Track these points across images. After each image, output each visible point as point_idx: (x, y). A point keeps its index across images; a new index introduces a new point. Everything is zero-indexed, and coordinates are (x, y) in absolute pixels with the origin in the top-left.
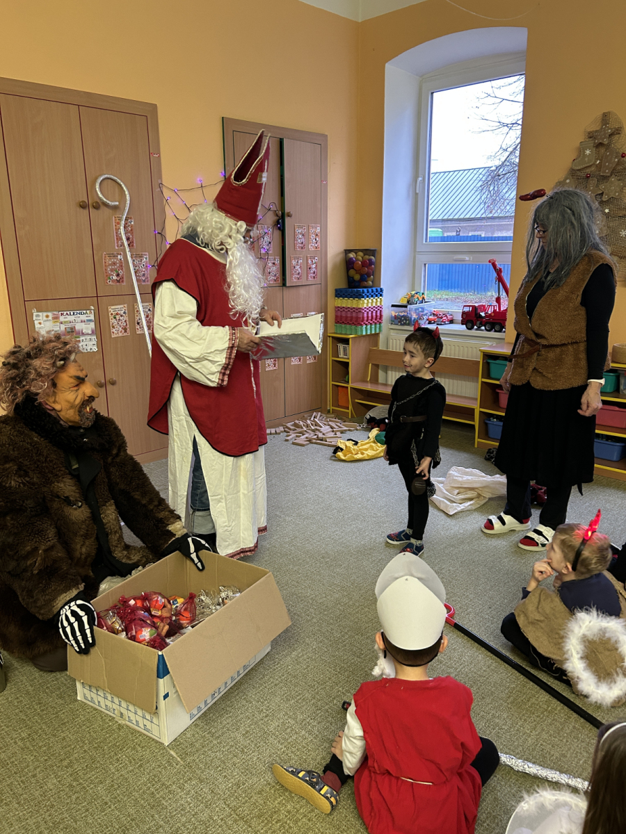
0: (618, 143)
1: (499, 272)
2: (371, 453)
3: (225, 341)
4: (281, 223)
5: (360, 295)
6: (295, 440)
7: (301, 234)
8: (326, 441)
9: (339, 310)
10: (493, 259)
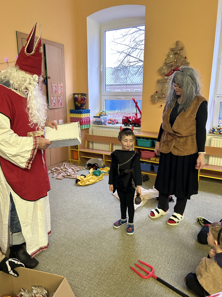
0: (183, 53)
1: (136, 103)
2: (92, 181)
3: (31, 145)
4: (46, 81)
5: (81, 112)
6: (57, 177)
7: (55, 86)
8: (71, 176)
9: (72, 119)
10: (134, 98)
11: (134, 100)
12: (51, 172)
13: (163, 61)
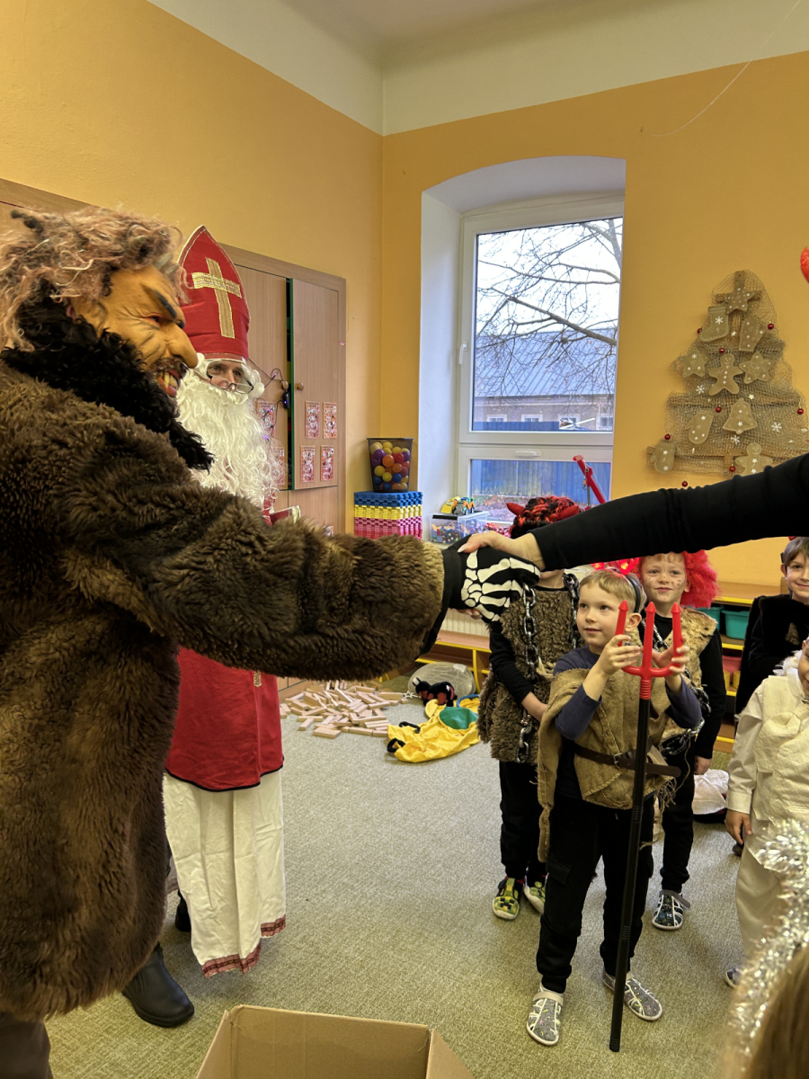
0: (762, 312)
1: (588, 473)
4: (288, 399)
5: (395, 502)
6: (316, 728)
7: (313, 414)
8: (365, 727)
9: (360, 523)
10: (580, 456)
11: (581, 464)
12: (293, 712)
13: (690, 336)
